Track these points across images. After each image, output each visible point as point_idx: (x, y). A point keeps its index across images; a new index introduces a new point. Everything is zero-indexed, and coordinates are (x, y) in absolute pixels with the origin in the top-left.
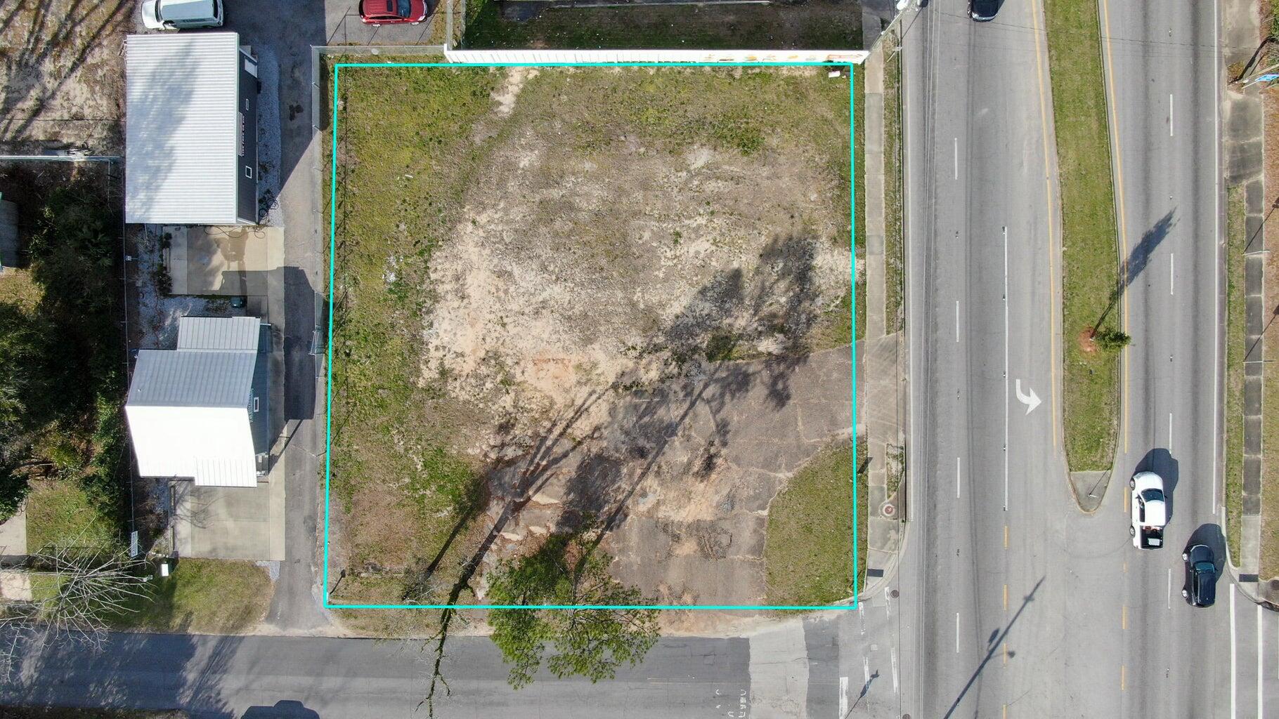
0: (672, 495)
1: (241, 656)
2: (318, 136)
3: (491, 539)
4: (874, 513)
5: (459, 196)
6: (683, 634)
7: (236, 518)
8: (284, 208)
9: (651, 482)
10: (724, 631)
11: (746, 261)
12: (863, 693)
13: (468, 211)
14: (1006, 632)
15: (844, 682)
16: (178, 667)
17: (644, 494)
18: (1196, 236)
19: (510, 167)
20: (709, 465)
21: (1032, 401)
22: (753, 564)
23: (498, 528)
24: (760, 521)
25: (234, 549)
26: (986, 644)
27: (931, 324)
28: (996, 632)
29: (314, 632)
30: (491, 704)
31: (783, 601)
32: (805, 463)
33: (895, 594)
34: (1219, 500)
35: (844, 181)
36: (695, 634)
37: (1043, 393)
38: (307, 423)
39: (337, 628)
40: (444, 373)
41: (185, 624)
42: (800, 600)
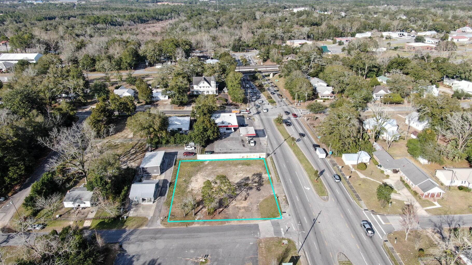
0: (238, 203)
1: (138, 232)
2: (173, 166)
3: (200, 210)
4: (281, 203)
5: (197, 171)
6: (243, 224)
7: (143, 210)
8: (165, 174)
9: (234, 201)
10: (253, 223)
11: (250, 176)
12: (287, 231)
13: (199, 173)
14: (317, 219)
15: (282, 229)
16: (122, 234)
17: (232, 203)
18: (329, 169)
19: (207, 169)
20: (246, 199)
21: (308, 189)
22: (257, 212)
23: (201, 209)
24: (258, 206)
25: (142, 215)
26: (313, 221)
27: (285, 182)
28: (314, 219)
29: (156, 228)
30: (197, 237)
31: (265, 217)
32: (265, 198)
33: (289, 215)
34: (353, 200)
35: (265, 168)
36: (245, 224)
37: (310, 187)
38: (163, 197)
39: (162, 227)
40: (192, 190)
41: (126, 228)
42: (269, 217)
